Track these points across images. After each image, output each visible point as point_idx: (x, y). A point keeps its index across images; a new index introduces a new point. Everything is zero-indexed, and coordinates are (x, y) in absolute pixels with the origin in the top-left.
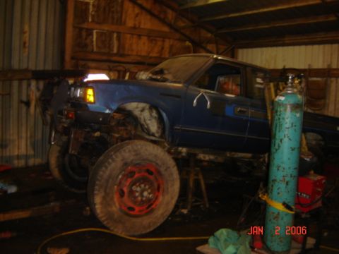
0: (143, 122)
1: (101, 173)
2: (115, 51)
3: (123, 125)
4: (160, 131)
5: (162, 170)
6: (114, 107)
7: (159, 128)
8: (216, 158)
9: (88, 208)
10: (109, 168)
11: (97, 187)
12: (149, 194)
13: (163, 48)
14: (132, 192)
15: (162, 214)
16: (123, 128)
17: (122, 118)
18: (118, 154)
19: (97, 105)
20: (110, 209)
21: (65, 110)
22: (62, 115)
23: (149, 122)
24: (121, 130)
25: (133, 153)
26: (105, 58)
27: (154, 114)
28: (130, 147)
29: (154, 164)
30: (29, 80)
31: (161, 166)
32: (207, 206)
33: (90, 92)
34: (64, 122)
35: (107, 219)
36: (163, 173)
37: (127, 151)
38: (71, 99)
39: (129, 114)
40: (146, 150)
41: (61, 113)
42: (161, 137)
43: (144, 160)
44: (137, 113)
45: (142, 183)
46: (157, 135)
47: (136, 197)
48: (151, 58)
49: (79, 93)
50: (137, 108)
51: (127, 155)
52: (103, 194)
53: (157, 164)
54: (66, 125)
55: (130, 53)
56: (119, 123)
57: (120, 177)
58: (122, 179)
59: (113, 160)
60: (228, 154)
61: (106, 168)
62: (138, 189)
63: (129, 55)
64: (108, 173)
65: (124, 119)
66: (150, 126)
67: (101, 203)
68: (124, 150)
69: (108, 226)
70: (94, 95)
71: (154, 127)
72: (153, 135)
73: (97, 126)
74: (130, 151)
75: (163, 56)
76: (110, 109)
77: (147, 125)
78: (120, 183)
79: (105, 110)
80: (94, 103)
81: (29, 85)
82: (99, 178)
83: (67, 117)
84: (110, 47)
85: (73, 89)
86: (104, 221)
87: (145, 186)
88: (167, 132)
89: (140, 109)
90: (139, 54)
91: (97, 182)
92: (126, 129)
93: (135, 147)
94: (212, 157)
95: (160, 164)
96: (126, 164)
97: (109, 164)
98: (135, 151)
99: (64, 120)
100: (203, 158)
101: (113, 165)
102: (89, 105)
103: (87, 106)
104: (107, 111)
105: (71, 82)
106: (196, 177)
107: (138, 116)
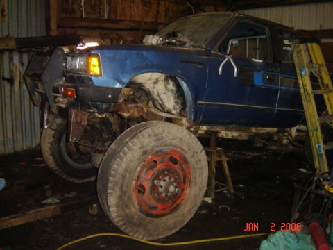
0: (156, 97)
1: (115, 166)
2: (106, 17)
3: (133, 101)
4: (178, 107)
5: (188, 156)
6: (126, 80)
7: (176, 103)
8: (240, 135)
9: (95, 205)
10: (125, 160)
11: (110, 185)
12: (176, 187)
13: (158, 12)
14: (154, 188)
15: (190, 210)
16: (133, 105)
17: (131, 93)
18: (135, 139)
19: (104, 78)
20: (127, 211)
21: (62, 86)
22: (58, 93)
23: (163, 96)
24: (131, 108)
25: (154, 138)
26: (95, 25)
27: (171, 86)
28: (149, 130)
29: (179, 150)
30: (11, 51)
31: (186, 152)
32: (232, 191)
33: (94, 61)
34: (59, 102)
35: (125, 224)
36: (189, 160)
37: (146, 135)
38: (68, 72)
39: (139, 88)
40: (169, 133)
41: (56, 90)
42: (180, 114)
43: (166, 145)
44: (148, 86)
45: (166, 175)
46: (174, 112)
47: (159, 194)
48: (145, 23)
49: (78, 63)
50: (150, 79)
51: (146, 141)
52: (119, 193)
53: (183, 149)
54: (63, 106)
55: (122, 18)
56: (129, 100)
57: (139, 169)
58: (141, 172)
59: (130, 149)
60: (253, 130)
61: (122, 159)
62: (163, 183)
63: (121, 21)
64: (124, 165)
65: (133, 94)
66: (165, 101)
67: (117, 205)
68: (143, 135)
69: (127, 231)
70: (100, 66)
71: (170, 102)
72: (169, 112)
73: (104, 106)
74: (149, 136)
75: (159, 21)
76: (121, 83)
77: (161, 100)
78: (139, 177)
79: (115, 84)
80: (101, 75)
81: (11, 59)
82: (113, 172)
83: (65, 95)
84: (101, 12)
85: (69, 58)
86: (121, 226)
87: (170, 178)
88: (188, 109)
89: (153, 81)
90: (133, 19)
91: (111, 178)
92: (137, 107)
93: (156, 130)
94: (235, 134)
95: (186, 149)
96: (145, 153)
97: (125, 154)
98: (156, 135)
99: (61, 99)
100: (225, 137)
101: (130, 155)
102: (93, 78)
103: (91, 80)
104: (118, 85)
105: (66, 50)
106: (218, 159)
107: (151, 90)
